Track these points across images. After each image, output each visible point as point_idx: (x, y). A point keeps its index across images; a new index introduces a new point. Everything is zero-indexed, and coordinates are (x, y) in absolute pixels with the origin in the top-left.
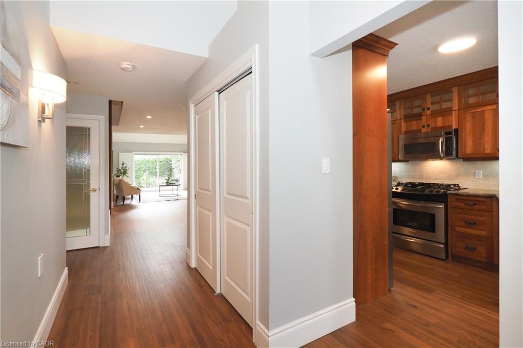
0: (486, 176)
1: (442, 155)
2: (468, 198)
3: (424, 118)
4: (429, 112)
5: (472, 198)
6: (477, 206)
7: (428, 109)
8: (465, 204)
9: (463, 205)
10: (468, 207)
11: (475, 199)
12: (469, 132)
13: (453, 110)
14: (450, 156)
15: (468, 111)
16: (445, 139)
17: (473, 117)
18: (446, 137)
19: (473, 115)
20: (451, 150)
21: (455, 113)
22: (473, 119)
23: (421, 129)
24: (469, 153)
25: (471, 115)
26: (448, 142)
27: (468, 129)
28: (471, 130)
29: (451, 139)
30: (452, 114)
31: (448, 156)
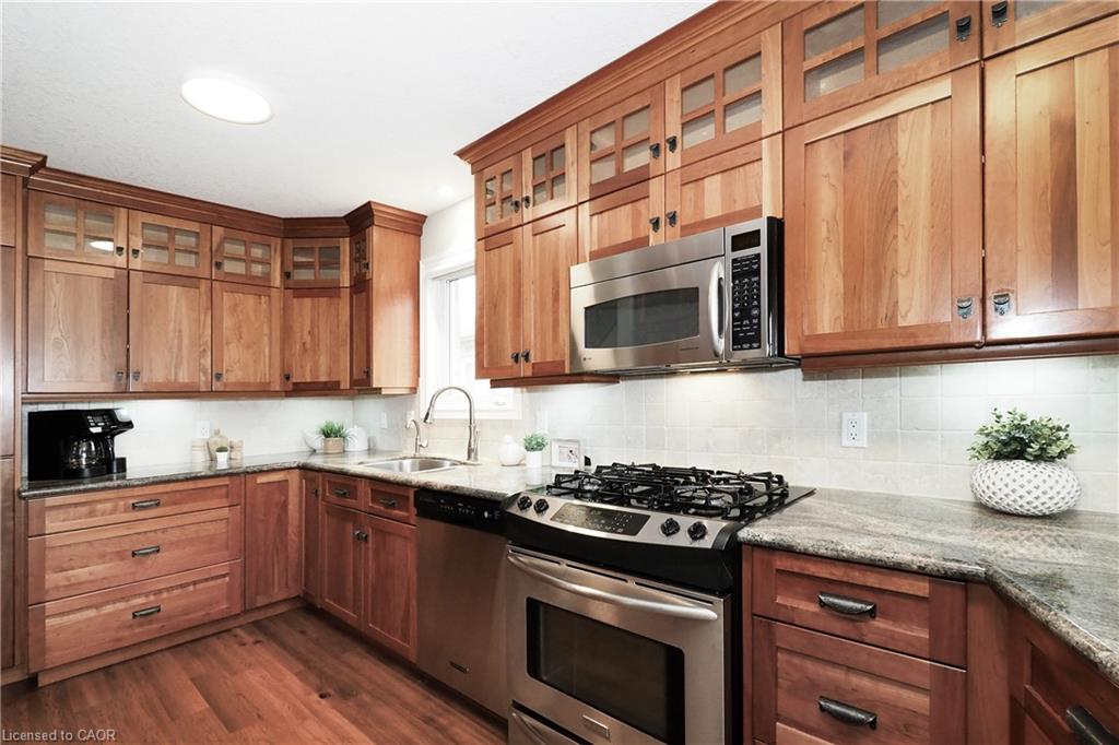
0: (883, 437)
1: (721, 344)
2: (838, 573)
3: (655, 186)
4: (673, 160)
5: (857, 576)
6: (879, 623)
7: (673, 143)
8: (822, 604)
9: (813, 608)
10: (838, 626)
11: (872, 580)
12: (829, 231)
13: (764, 135)
14: (751, 348)
15: (825, 132)
16: (734, 268)
17: (845, 158)
18: (734, 261)
19: (844, 145)
20: (755, 321)
21: (771, 149)
22: (845, 166)
23: (648, 237)
24: (827, 331)
25: (837, 146)
26: (746, 280)
27: (823, 220)
28: (836, 220)
29: (755, 267)
30: (761, 153)
31: (742, 349)
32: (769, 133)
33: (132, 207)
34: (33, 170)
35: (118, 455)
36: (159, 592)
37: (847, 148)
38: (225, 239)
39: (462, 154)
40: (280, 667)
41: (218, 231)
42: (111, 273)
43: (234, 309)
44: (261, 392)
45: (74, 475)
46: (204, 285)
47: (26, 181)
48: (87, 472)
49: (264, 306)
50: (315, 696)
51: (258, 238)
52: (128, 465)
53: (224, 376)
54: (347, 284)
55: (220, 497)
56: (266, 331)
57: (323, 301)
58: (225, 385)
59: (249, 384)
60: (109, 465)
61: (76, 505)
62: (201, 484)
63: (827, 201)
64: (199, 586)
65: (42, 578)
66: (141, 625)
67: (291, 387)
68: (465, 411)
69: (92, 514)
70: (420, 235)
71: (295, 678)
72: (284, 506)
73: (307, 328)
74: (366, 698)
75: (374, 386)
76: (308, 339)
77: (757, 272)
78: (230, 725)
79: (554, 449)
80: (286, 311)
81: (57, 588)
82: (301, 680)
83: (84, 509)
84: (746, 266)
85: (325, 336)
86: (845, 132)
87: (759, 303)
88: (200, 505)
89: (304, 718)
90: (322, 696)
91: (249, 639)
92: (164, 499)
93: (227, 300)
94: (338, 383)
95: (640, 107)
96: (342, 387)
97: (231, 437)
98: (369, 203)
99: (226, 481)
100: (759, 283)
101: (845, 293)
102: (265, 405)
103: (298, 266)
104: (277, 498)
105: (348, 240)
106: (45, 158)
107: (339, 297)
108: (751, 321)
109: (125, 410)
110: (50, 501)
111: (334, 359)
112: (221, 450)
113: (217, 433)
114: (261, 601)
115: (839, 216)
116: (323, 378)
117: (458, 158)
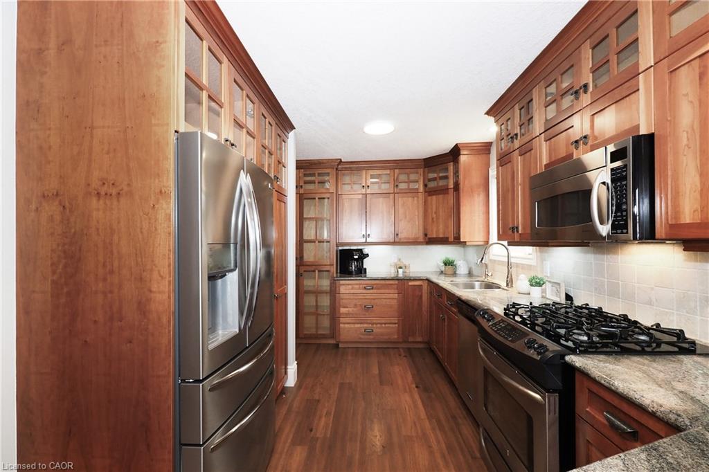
3: (576, 119)
4: (587, 99)
7: (586, 88)
9: (604, 420)
12: (688, 140)
13: (640, 71)
14: (622, 233)
15: (684, 59)
16: (612, 175)
17: (701, 78)
18: (612, 170)
19: (700, 68)
20: (624, 213)
21: (646, 81)
22: (700, 84)
23: (573, 154)
24: (688, 221)
25: (693, 70)
26: (619, 184)
27: (684, 131)
28: (693, 129)
29: (624, 174)
30: (638, 86)
31: (617, 233)
32: (644, 69)
33: (368, 169)
34: (338, 165)
35: (364, 267)
36: (373, 324)
37: (702, 69)
38: (399, 174)
39: (488, 113)
40: (408, 368)
41: (397, 171)
42: (360, 196)
43: (403, 205)
44: (415, 242)
45: (350, 273)
46: (392, 196)
47: (337, 169)
48: (354, 273)
49: (415, 202)
50: (414, 386)
51: (412, 170)
52: (367, 271)
53: (400, 235)
54: (452, 187)
55: (394, 289)
56: (417, 214)
57: (441, 196)
58: (400, 239)
59: (409, 238)
60: (361, 271)
61: (348, 285)
62: (387, 282)
63: (687, 115)
64: (387, 325)
65: (339, 310)
66: (367, 335)
67: (427, 240)
68: (505, 256)
69: (352, 289)
70: (489, 154)
71: (411, 376)
72: (421, 296)
73: (434, 210)
74: (433, 395)
75: (462, 240)
76: (434, 216)
77: (625, 178)
78: (381, 383)
79: (548, 286)
80: (425, 202)
81: (343, 314)
82: (413, 377)
83: (350, 287)
84: (618, 173)
85: (441, 213)
86: (700, 56)
87: (626, 200)
88: (387, 291)
89: (405, 391)
90: (417, 387)
91: (403, 354)
92: (375, 286)
93: (400, 201)
94: (447, 238)
95: (568, 67)
96: (450, 240)
97: (405, 262)
98: (457, 145)
99: (396, 282)
100: (626, 185)
101: (701, 190)
102: (420, 247)
103: (430, 180)
104: (417, 293)
105: (452, 163)
106: (341, 160)
107: (448, 193)
108: (622, 214)
109: (366, 250)
110: (342, 282)
111: (446, 227)
112: (401, 268)
113: (400, 260)
114: (411, 339)
115: (696, 126)
116: (441, 236)
117: (486, 115)
